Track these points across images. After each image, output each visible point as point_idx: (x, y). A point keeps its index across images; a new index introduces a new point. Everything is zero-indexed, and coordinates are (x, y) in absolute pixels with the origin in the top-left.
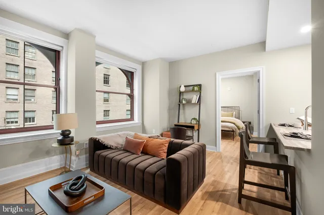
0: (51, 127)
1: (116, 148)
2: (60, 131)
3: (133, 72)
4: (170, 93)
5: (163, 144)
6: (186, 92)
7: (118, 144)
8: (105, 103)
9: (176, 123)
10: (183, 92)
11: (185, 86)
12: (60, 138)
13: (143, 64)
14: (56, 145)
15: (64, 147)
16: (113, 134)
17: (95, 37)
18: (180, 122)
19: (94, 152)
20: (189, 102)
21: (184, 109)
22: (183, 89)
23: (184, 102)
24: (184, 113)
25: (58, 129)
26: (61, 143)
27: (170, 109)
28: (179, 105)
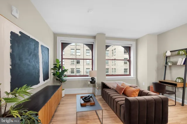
0: (88, 76)
1: (113, 89)
2: (91, 78)
3: (130, 47)
4: (158, 57)
5: (134, 91)
6: (172, 56)
7: (114, 87)
8: (125, 64)
9: (162, 80)
10: (169, 57)
11: (171, 51)
12: (91, 80)
13: (137, 41)
14: (89, 83)
15: (92, 84)
16: (112, 82)
17: (105, 34)
18: (166, 79)
19: (103, 89)
20: (175, 64)
21: (170, 69)
22: (169, 54)
23: (169, 64)
24: (171, 73)
25: (90, 77)
26: (91, 82)
27: (158, 69)
28: (166, 66)
